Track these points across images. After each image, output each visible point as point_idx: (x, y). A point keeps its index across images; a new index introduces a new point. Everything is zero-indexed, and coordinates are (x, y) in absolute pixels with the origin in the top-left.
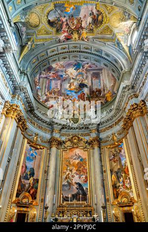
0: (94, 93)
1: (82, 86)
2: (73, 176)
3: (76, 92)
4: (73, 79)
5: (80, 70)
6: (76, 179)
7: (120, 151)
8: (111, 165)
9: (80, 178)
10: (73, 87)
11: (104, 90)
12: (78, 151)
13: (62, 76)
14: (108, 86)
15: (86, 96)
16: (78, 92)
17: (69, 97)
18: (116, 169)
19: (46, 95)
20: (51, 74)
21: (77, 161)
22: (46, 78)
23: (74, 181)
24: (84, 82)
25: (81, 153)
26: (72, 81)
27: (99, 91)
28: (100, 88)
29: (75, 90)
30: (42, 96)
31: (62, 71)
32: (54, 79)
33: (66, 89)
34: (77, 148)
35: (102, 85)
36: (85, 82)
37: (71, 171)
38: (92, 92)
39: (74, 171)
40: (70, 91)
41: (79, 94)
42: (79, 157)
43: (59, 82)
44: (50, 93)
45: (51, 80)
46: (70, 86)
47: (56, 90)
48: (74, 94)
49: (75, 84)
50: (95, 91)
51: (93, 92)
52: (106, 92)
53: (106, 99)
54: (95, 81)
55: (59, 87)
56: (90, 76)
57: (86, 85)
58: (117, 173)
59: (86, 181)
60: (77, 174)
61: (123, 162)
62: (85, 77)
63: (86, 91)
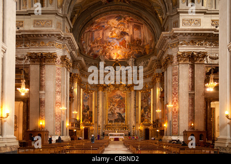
0: (135, 42)
1: (123, 34)
2: (115, 109)
3: (117, 40)
4: (115, 27)
5: (122, 21)
6: (117, 110)
7: (149, 96)
8: (142, 103)
9: (120, 110)
10: (114, 35)
11: (144, 41)
12: (118, 93)
13: (104, 26)
14: (147, 39)
15: (127, 43)
16: (120, 39)
17: (111, 44)
18: (144, 107)
19: (90, 46)
20: (94, 27)
21: (118, 99)
22: (89, 31)
23: (116, 112)
24: (125, 30)
25: (121, 94)
26: (113, 29)
27: (140, 41)
28: (140, 38)
29: (117, 38)
30: (86, 48)
31: (104, 23)
32: (96, 30)
33: (108, 37)
34: (118, 90)
35: (142, 36)
36: (127, 31)
37: (114, 106)
38: (132, 40)
39: (116, 106)
40: (112, 38)
41: (121, 41)
42: (120, 96)
43: (101, 32)
44: (94, 43)
45: (94, 31)
46: (112, 34)
47: (98, 39)
48: (116, 41)
49: (116, 32)
50: (136, 40)
51: (134, 40)
52: (145, 44)
53: (145, 50)
54: (136, 31)
55: (101, 36)
56: (131, 27)
57: (127, 34)
58: (145, 109)
59: (124, 112)
60: (118, 108)
61: (149, 103)
62: (126, 26)
63: (127, 38)
